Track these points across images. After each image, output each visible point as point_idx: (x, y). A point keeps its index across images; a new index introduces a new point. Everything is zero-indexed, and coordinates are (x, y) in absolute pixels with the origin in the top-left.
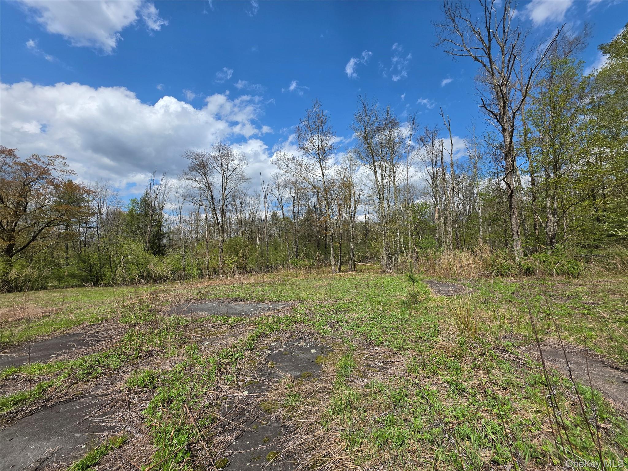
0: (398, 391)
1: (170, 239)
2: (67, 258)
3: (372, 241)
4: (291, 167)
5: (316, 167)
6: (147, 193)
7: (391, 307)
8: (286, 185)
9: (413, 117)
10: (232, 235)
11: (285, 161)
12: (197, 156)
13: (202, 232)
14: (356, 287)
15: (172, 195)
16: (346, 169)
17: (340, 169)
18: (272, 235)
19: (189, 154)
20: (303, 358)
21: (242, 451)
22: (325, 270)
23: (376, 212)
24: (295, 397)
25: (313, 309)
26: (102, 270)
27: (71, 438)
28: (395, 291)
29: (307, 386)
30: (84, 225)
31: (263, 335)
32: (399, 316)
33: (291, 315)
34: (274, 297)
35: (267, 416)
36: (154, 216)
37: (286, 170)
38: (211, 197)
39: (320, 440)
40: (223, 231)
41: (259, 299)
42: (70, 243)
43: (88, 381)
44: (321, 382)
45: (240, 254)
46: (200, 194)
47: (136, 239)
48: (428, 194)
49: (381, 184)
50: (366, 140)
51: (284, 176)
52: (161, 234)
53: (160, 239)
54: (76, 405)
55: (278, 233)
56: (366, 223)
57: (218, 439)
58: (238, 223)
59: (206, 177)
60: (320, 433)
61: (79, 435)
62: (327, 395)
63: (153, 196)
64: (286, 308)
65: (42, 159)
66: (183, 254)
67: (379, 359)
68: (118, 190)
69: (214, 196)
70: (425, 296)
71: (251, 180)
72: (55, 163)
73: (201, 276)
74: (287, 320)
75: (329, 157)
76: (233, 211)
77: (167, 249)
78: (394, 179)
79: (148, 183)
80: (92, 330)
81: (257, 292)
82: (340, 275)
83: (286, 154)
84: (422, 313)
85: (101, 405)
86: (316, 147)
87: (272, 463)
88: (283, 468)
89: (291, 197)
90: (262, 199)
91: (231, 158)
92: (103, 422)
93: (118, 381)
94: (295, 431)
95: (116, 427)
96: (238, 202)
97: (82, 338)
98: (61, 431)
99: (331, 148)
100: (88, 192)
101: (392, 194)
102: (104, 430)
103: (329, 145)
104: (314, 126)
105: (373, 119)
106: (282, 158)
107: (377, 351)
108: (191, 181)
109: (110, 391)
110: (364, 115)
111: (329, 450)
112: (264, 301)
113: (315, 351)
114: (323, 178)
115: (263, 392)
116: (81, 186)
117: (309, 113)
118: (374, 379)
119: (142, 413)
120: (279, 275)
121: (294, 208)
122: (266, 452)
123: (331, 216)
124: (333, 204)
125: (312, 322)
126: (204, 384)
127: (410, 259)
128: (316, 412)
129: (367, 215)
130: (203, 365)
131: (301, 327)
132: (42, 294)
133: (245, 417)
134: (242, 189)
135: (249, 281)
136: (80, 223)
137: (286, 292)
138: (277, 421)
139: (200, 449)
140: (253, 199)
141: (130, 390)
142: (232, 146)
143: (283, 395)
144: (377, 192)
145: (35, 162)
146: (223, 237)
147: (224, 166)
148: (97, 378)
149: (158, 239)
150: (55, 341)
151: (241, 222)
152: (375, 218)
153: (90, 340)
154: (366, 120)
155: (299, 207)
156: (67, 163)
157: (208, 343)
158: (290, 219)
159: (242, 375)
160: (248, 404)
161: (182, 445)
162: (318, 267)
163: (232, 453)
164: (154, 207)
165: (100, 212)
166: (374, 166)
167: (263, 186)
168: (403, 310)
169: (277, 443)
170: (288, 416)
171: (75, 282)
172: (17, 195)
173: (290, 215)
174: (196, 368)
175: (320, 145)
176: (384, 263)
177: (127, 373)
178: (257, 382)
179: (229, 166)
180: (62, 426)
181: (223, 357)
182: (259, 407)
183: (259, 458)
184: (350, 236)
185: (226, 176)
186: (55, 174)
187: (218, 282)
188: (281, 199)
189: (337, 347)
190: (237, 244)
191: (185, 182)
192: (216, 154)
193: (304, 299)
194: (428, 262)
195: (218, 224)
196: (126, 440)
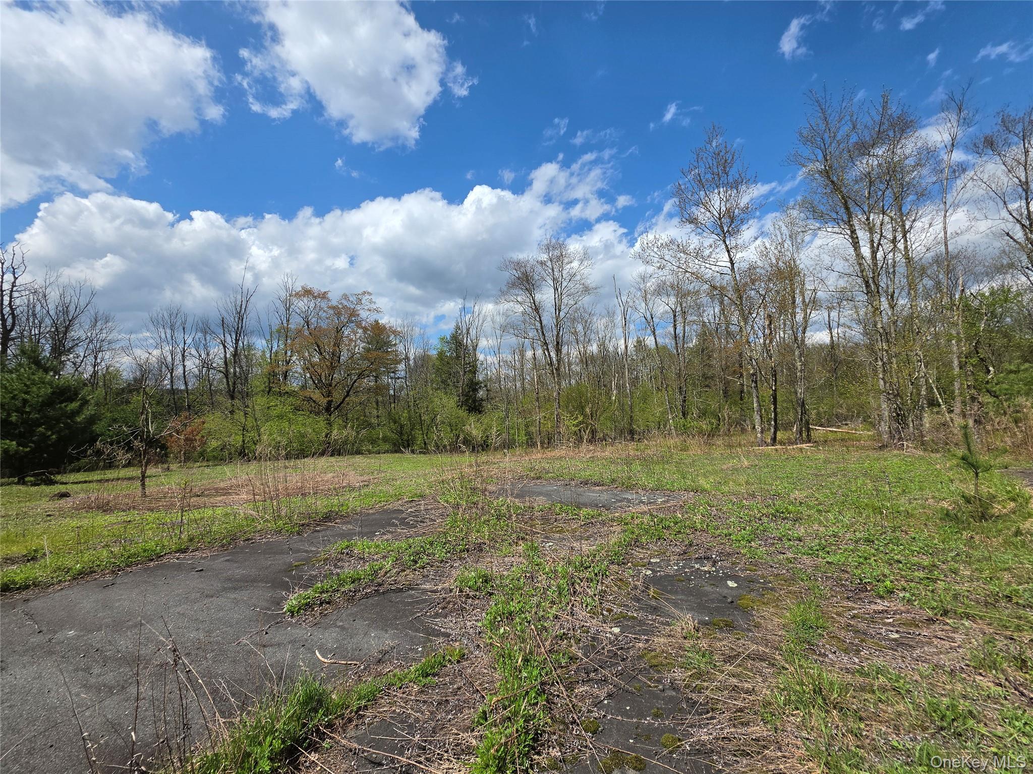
0: (946, 701)
1: (487, 390)
2: (378, 417)
3: (850, 382)
4: (667, 258)
5: (717, 251)
6: (458, 328)
7: (912, 522)
8: (661, 290)
9: (958, 97)
10: (573, 382)
11: (656, 249)
12: (518, 265)
13: (528, 378)
14: (816, 475)
15: (487, 326)
16: (782, 244)
17: (768, 247)
18: (637, 378)
19: (508, 263)
20: (713, 593)
21: (619, 718)
22: (743, 439)
23: (859, 322)
24: (704, 656)
25: (725, 509)
26: (413, 433)
27: (406, 635)
28: (921, 489)
29: (725, 643)
30: (392, 375)
31: (636, 543)
32: (936, 541)
33: (683, 516)
34: (649, 483)
35: (656, 676)
36: (466, 359)
37: (658, 265)
38: (539, 325)
39: (761, 744)
40: (559, 375)
41: (623, 484)
42: (380, 399)
43: (415, 570)
44: (754, 641)
45: (588, 410)
46: (524, 322)
47: (447, 390)
48: (1011, 266)
49: (870, 262)
50: (828, 177)
51: (656, 275)
52: (477, 384)
53: (475, 390)
54: (406, 597)
55: (648, 375)
56: (833, 345)
57: (581, 689)
58: (581, 361)
59: (531, 295)
60: (758, 730)
61: (414, 634)
62: (767, 668)
63: (465, 331)
64: (672, 503)
65: (351, 299)
66: (506, 410)
67: (885, 624)
68: (425, 327)
69: (544, 322)
70: (1012, 504)
71: (598, 290)
72: (363, 302)
73: (530, 443)
74: (676, 523)
75: (744, 227)
76: (573, 343)
77: (484, 403)
78: (906, 247)
79: (457, 314)
80: (411, 508)
81: (620, 471)
82: (776, 450)
83: (657, 236)
84: (1007, 543)
85: (432, 604)
86: (715, 213)
87: (671, 752)
88: (692, 767)
89: (669, 310)
90: (619, 319)
91: (566, 260)
92: (436, 625)
93: (447, 577)
94: (708, 712)
95: (450, 635)
96: (580, 328)
97: (404, 515)
98: (396, 624)
99: (745, 210)
100: (395, 333)
101: (901, 280)
102: (437, 636)
103: (742, 205)
104: (709, 176)
105: (846, 129)
106: (650, 245)
107: (880, 608)
108: (511, 304)
109: (440, 588)
110: (823, 127)
111: (782, 766)
112: (630, 488)
113: (736, 585)
114: (733, 269)
115: (644, 635)
116: (387, 326)
117: (698, 155)
118: (880, 662)
119: (480, 624)
120: (654, 446)
121: (675, 329)
122: (661, 731)
123: (751, 339)
124: (754, 315)
125: (725, 531)
126: (553, 603)
127: (959, 421)
128: (747, 692)
129: (835, 332)
130: (550, 575)
131: (704, 539)
132: (358, 459)
133: (620, 668)
134: (586, 306)
135: (603, 454)
136: (389, 372)
137: (669, 475)
138: (673, 686)
139: (558, 696)
140: (604, 321)
141: (461, 591)
142: (569, 241)
143: (680, 648)
144: (860, 281)
145: (345, 303)
146: (559, 384)
147: (556, 273)
148: (423, 568)
149: (473, 391)
150: (377, 516)
151: (586, 360)
152: (856, 334)
153: (411, 520)
154: (826, 136)
155: (684, 327)
156: (373, 300)
157: (552, 544)
158: (669, 350)
159: (607, 601)
160: (622, 648)
161: (533, 682)
162: (728, 433)
163: (604, 716)
164: (467, 346)
165: (407, 358)
166: (851, 226)
167: (619, 298)
168: (945, 531)
169: (678, 724)
170: (694, 685)
171: (387, 447)
172: (332, 343)
173: (669, 342)
174: (540, 578)
175: (724, 208)
176: (884, 427)
177: (455, 568)
178: (633, 618)
179: (565, 272)
180: (396, 618)
181: (576, 567)
182: (640, 657)
183: (648, 738)
184: (796, 374)
185: (559, 290)
186: (363, 314)
187: (557, 453)
188: (652, 315)
189: (782, 585)
190: (581, 395)
191: (505, 306)
192: (544, 257)
193: (704, 491)
194: (1018, 427)
195: (551, 364)
196: (464, 656)
